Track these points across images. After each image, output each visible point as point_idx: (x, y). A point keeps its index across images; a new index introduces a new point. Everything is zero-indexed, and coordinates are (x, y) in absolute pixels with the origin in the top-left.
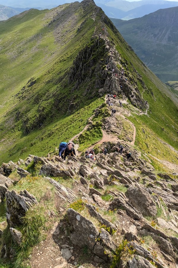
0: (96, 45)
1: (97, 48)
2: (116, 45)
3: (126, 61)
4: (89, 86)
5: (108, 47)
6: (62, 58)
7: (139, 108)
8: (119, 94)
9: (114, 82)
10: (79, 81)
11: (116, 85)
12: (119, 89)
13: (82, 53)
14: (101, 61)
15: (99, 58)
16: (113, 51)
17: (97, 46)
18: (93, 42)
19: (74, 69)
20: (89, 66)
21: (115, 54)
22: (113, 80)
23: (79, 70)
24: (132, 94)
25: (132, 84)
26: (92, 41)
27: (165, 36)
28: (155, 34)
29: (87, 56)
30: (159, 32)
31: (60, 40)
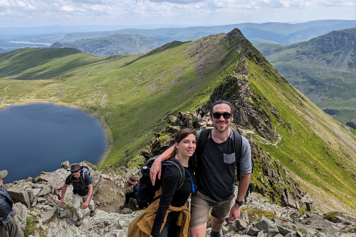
0: (230, 83)
1: (231, 85)
2: (250, 83)
3: (260, 96)
7: (267, 139)
8: (246, 125)
9: (241, 114)
11: (244, 117)
12: (246, 121)
13: (217, 89)
14: (233, 96)
15: (232, 94)
16: (245, 88)
18: (228, 80)
21: (247, 90)
22: (240, 113)
24: (260, 126)
25: (263, 118)
26: (227, 80)
27: (343, 61)
28: (328, 60)
29: (222, 92)
30: (334, 57)
31: (202, 72)
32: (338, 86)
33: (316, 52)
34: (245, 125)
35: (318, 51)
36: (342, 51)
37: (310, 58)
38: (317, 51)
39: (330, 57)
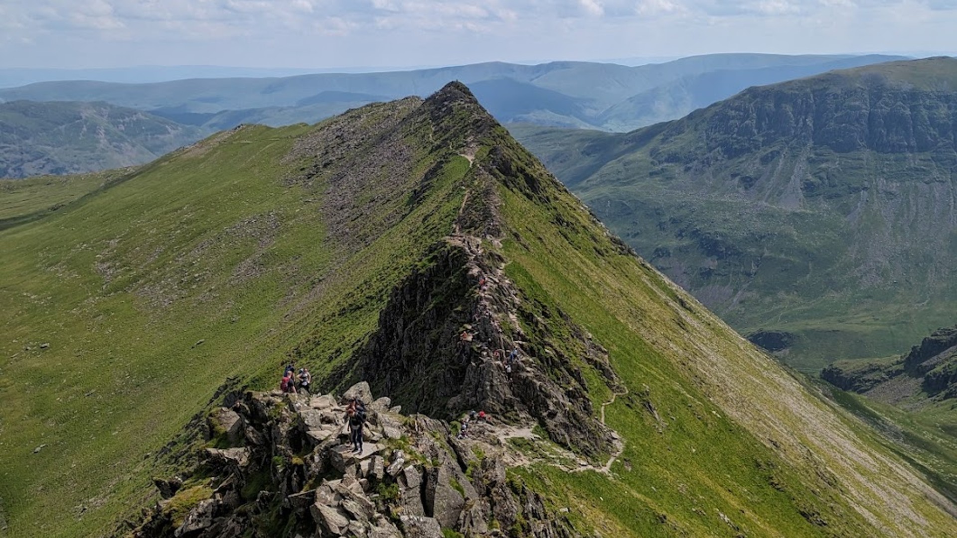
0: (444, 266)
1: (448, 274)
2: (510, 263)
3: (544, 307)
4: (421, 392)
5: (475, 271)
6: (350, 301)
7: (578, 453)
8: (506, 408)
9: (488, 372)
10: (392, 379)
11: (495, 382)
12: (505, 394)
13: (402, 289)
14: (456, 312)
15: (451, 305)
16: (495, 282)
17: (447, 270)
18: (435, 257)
19: (379, 338)
20: (423, 330)
21: (500, 289)
22: (484, 369)
23: (396, 341)
24: (551, 408)
25: (558, 379)
26: (431, 255)
27: (790, 178)
28: (748, 177)
29: (418, 297)
30: (761, 168)
31: (347, 230)
32: (783, 256)
33: (710, 152)
34: (501, 410)
35: (714, 148)
36: (782, 149)
37: (692, 170)
38: (710, 149)
39: (751, 166)
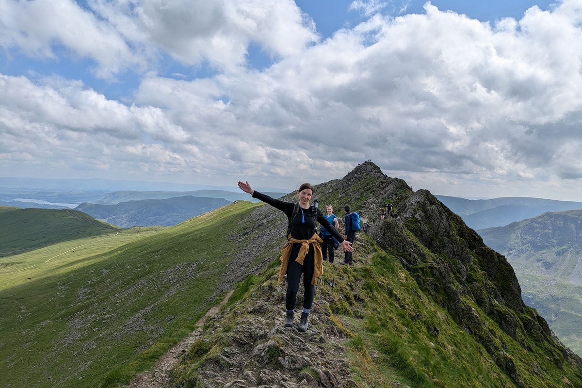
27: (575, 266)
28: (547, 262)
30: (556, 257)
32: (573, 312)
33: (523, 245)
35: (526, 244)
36: (569, 248)
37: (512, 255)
39: (549, 256)
